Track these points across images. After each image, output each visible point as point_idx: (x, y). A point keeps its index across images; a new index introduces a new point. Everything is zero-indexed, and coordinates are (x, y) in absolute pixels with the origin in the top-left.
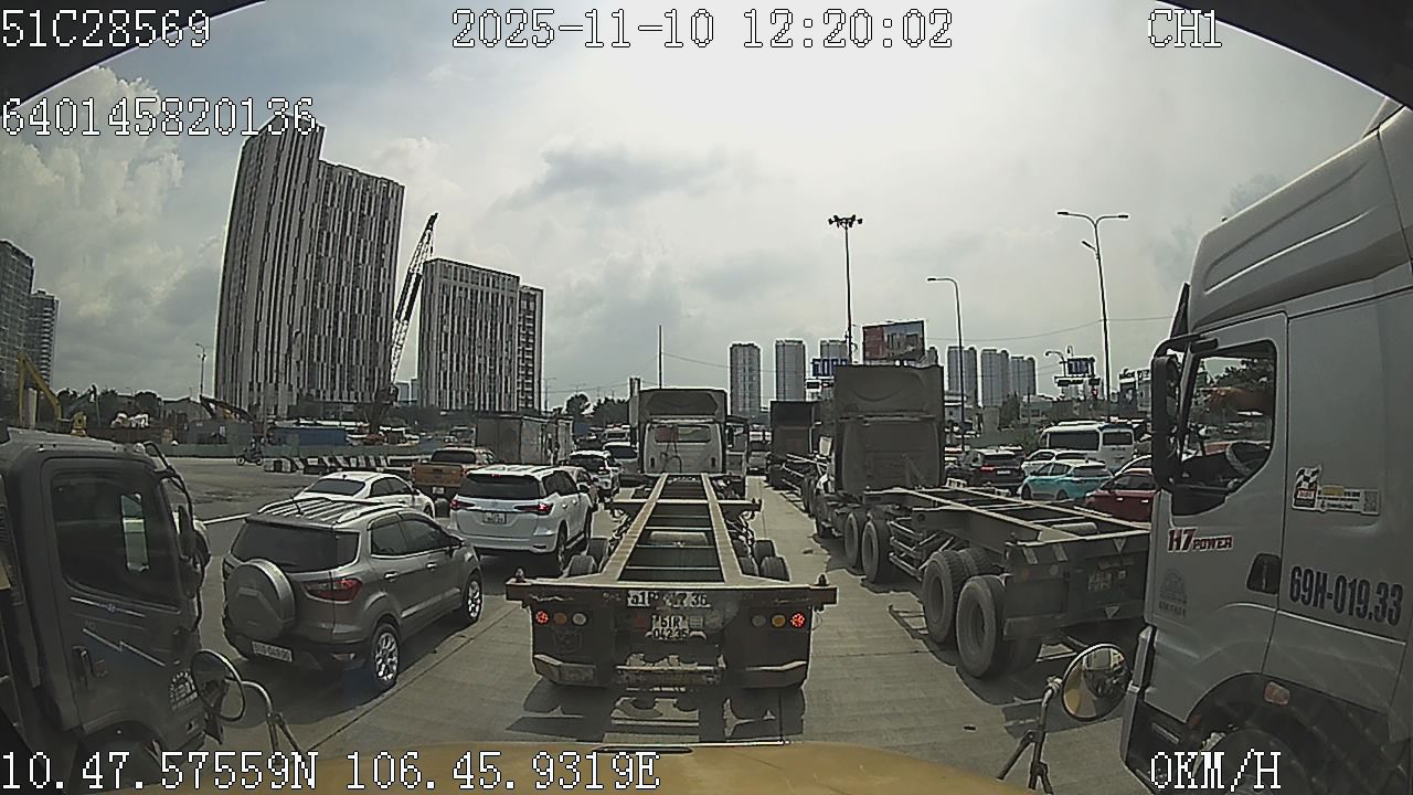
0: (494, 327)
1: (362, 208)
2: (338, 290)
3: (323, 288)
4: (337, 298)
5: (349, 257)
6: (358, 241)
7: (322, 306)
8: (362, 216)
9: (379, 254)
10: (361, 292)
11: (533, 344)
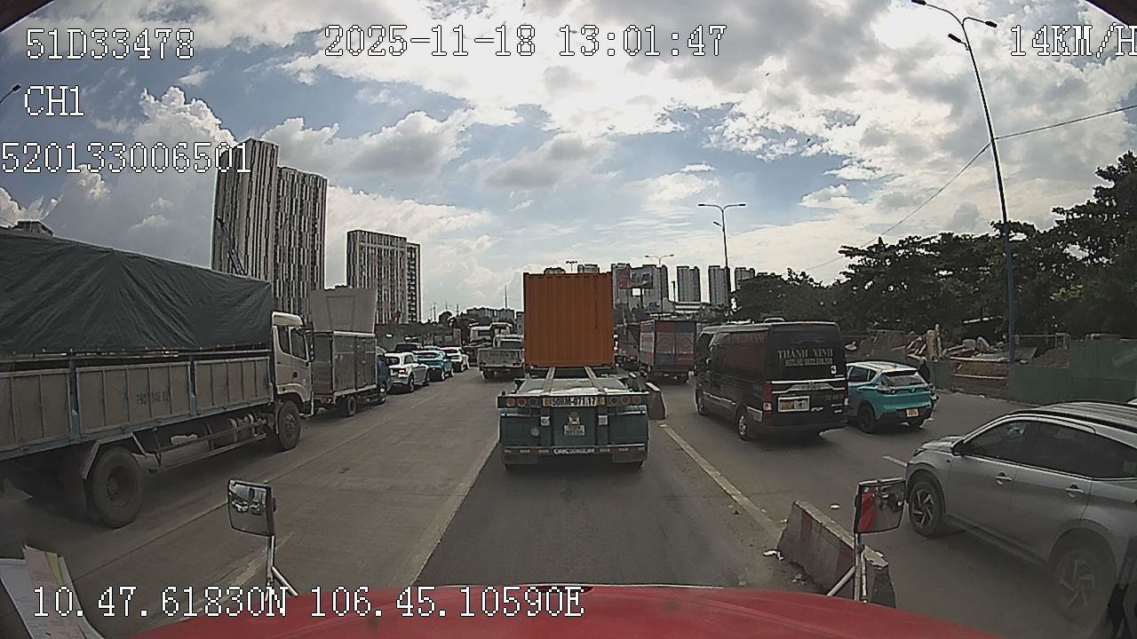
0: (392, 270)
1: (302, 196)
5: (295, 228)
6: (301, 218)
8: (302, 201)
9: (313, 225)
10: (304, 251)
11: (415, 280)
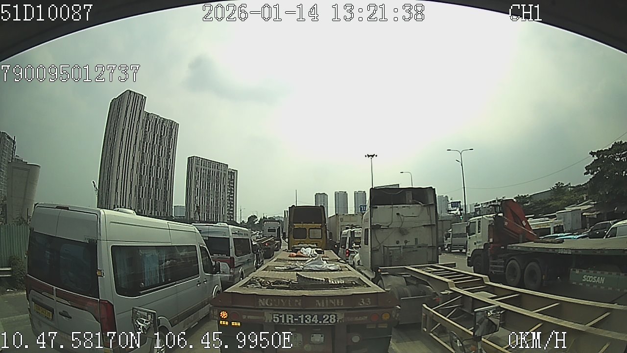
0: (217, 186)
1: (161, 133)
2: (150, 167)
3: (144, 167)
4: (150, 171)
5: (155, 154)
6: (159, 147)
7: (144, 174)
8: (161, 136)
9: (168, 153)
10: (160, 168)
11: (233, 194)
